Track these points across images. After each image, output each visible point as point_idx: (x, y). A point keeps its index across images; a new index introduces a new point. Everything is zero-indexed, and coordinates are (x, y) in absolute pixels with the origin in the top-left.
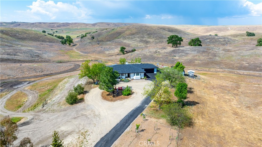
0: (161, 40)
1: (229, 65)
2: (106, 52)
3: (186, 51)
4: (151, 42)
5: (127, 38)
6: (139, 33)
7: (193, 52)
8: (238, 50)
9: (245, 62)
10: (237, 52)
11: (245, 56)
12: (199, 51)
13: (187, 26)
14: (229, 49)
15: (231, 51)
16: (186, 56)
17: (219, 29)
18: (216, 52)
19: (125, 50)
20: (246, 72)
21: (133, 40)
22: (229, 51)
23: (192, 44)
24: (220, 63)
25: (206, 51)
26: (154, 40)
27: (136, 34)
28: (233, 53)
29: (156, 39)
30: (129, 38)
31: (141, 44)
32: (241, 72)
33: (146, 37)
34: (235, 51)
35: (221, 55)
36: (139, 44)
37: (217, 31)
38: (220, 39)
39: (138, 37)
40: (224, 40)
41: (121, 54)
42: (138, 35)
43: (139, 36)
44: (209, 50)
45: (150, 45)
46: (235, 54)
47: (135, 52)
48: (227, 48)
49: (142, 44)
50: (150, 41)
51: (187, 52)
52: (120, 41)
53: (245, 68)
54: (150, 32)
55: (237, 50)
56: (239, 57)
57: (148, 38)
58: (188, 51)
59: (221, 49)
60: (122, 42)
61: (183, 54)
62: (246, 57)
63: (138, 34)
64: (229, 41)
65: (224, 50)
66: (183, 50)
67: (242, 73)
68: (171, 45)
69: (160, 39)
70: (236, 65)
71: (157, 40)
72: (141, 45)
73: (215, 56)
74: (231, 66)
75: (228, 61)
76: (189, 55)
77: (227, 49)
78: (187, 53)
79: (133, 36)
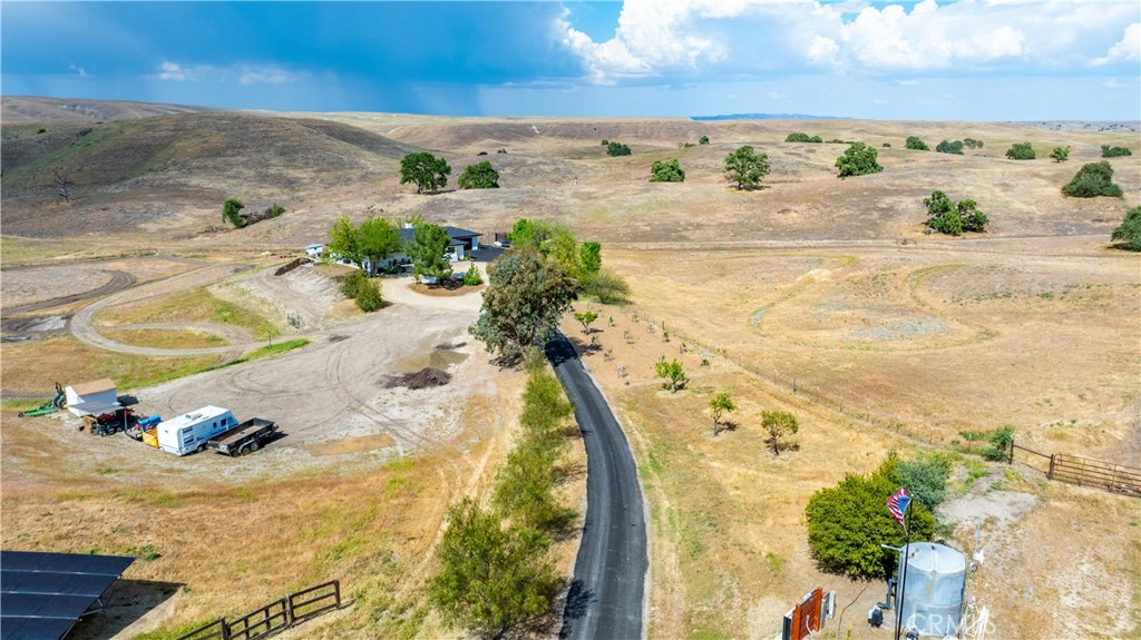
0: (339, 173)
1: (606, 233)
2: (143, 226)
3: (469, 203)
4: (305, 181)
5: (198, 168)
6: (242, 146)
7: (491, 206)
8: (614, 193)
9: (640, 224)
10: (612, 198)
11: (637, 208)
12: (511, 202)
13: (370, 120)
14: (589, 193)
15: (596, 198)
16: (477, 219)
17: (501, 131)
18: (557, 201)
19: (241, 212)
20: (652, 245)
21: (229, 177)
22: (589, 197)
23: (471, 183)
24: (582, 230)
25: (530, 202)
26: (313, 175)
27: (230, 152)
28: (602, 202)
29: (321, 171)
30: (206, 167)
31: (270, 191)
32: (642, 245)
33: (274, 161)
34: (605, 197)
35: (573, 209)
36: (263, 192)
37: (494, 137)
38: (541, 167)
39: (245, 164)
40: (553, 167)
41: (228, 230)
42: (239, 154)
43: (244, 159)
44: (537, 196)
45: (307, 192)
46: (609, 206)
47: (284, 215)
48: (583, 190)
49: (275, 190)
50: (299, 179)
51: (475, 206)
52: (171, 182)
53: (645, 237)
54: (286, 143)
55: (611, 194)
56: (621, 212)
57: (286, 166)
58: (478, 202)
59: (568, 193)
60: (181, 184)
61: (467, 213)
62: (640, 211)
63: (240, 150)
64: (570, 172)
65: (576, 195)
66: (460, 202)
67: (644, 248)
68: (414, 186)
69: (336, 169)
70: (622, 231)
71: (323, 175)
72: (272, 195)
73: (561, 213)
74: (612, 235)
75: (598, 224)
76: (484, 215)
77: (584, 193)
78: (476, 210)
79: (220, 160)
